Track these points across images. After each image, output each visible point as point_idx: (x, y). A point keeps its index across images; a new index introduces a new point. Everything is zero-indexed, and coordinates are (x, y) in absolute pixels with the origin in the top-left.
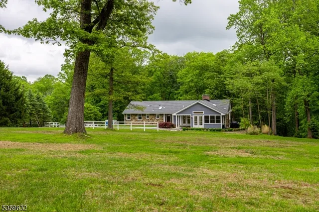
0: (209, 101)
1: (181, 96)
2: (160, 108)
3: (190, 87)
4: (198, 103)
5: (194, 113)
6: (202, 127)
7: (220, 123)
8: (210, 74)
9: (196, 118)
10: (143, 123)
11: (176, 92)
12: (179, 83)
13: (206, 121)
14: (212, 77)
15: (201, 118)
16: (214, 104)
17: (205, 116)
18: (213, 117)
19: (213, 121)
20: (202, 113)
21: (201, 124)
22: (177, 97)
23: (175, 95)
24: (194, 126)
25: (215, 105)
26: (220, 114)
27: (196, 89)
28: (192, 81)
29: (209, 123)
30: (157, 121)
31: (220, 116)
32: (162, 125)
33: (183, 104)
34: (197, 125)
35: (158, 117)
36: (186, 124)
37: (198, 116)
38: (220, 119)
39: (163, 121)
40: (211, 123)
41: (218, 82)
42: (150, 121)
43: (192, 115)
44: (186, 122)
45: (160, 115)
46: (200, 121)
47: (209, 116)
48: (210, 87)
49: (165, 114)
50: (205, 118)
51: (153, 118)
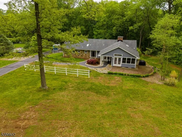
0: (122, 41)
2: (88, 45)
3: (103, 24)
4: (119, 48)
5: (115, 55)
6: (120, 65)
7: (134, 63)
8: (117, 17)
9: (116, 59)
10: (76, 71)
11: (94, 26)
13: (124, 62)
14: (118, 19)
15: (120, 59)
16: (127, 45)
17: (123, 58)
18: (129, 59)
19: (128, 62)
20: (121, 55)
21: (119, 63)
24: (114, 65)
25: (128, 46)
26: (136, 57)
27: (107, 26)
29: (125, 63)
30: (86, 55)
31: (135, 59)
32: (90, 62)
33: (104, 43)
34: (116, 64)
35: (86, 52)
36: (106, 60)
37: (118, 57)
38: (135, 61)
39: (90, 55)
40: (127, 63)
41: (122, 22)
42: (81, 54)
43: (113, 57)
44: (107, 58)
45: (88, 51)
46: (119, 61)
47: (126, 58)
48: (116, 26)
49: (91, 51)
50: (123, 59)
51: (83, 53)
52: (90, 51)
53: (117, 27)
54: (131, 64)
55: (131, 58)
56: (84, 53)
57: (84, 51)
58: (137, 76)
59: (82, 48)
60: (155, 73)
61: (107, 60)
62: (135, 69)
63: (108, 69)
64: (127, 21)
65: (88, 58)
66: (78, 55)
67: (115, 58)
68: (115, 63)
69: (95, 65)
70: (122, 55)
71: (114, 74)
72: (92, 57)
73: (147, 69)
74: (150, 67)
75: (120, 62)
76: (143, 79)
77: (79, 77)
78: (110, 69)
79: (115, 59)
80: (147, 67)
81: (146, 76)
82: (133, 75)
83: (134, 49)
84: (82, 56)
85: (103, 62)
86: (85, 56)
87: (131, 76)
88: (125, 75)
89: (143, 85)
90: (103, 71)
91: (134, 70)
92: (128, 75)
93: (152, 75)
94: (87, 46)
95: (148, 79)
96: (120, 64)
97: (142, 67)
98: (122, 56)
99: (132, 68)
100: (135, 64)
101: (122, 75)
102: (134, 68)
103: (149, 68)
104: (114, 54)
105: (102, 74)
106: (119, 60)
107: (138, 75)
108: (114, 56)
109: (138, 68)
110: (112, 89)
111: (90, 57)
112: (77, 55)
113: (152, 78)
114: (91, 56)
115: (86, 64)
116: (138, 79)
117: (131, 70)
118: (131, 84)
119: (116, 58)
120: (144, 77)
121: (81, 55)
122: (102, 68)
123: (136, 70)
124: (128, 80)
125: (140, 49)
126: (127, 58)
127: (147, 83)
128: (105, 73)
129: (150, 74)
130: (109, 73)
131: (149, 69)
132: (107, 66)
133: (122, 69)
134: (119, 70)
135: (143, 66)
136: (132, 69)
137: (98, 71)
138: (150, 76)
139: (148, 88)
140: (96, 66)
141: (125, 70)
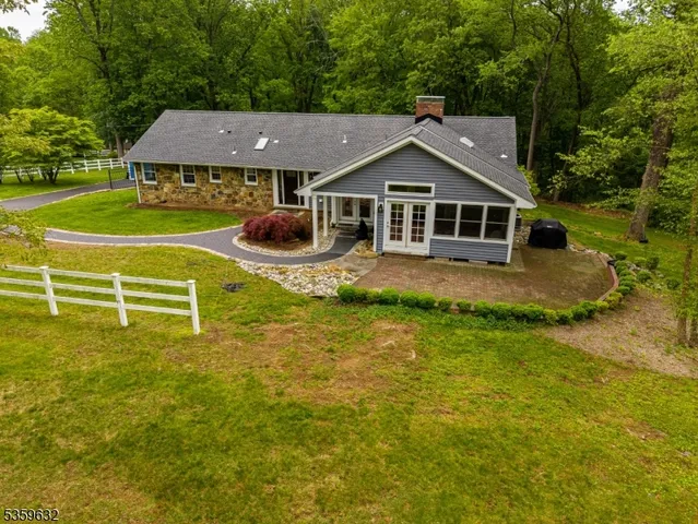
0: (439, 121)
1: (339, 87)
2: (262, 143)
3: (364, 63)
4: (412, 146)
5: (392, 188)
6: (422, 249)
7: (504, 236)
8: (423, 25)
9: (397, 212)
12: (336, 50)
13: (443, 227)
15: (419, 213)
16: (464, 140)
17: (438, 206)
18: (472, 213)
19: (470, 229)
20: (428, 190)
21: (417, 236)
22: (329, 91)
23: (325, 82)
24: (390, 246)
25: (471, 144)
26: (513, 201)
27: (378, 69)
28: (369, 45)
29: (452, 234)
30: (251, 195)
31: (508, 209)
32: (258, 228)
33: (345, 132)
34: (400, 238)
35: (252, 179)
36: (353, 218)
37: (409, 202)
38: (507, 220)
39: (271, 196)
40: (461, 234)
41: (445, 49)
42: (226, 191)
43: (381, 199)
44: (356, 210)
45: (261, 171)
46: (414, 223)
47: (455, 205)
48: (419, 65)
49: (279, 171)
50: (438, 214)
51: (235, 182)
52: (270, 171)
53: (424, 71)
54: (482, 239)
55: (486, 205)
56: (242, 184)
57: (239, 171)
58: (521, 317)
59: (233, 157)
60: (629, 293)
61: (354, 220)
62: (505, 269)
63: (350, 271)
64: (471, 47)
65: (265, 210)
66: (213, 196)
67: (394, 207)
68: (396, 235)
69: (286, 249)
70: (433, 185)
71: (372, 303)
72: (283, 205)
73: (575, 268)
74: (590, 255)
75: (422, 232)
76: (560, 335)
77: (132, 325)
78: (363, 272)
79: (393, 215)
80: (574, 259)
81: (578, 317)
82: (492, 312)
83: (503, 160)
84: (235, 201)
85: (336, 233)
86: (249, 199)
87: (484, 315)
88: (445, 308)
89: (568, 389)
90: (315, 284)
91: (505, 274)
92: (464, 310)
93: (616, 309)
94: (257, 147)
95: (595, 340)
96: (421, 240)
97: (550, 255)
98: (432, 194)
99: (490, 263)
100: (510, 240)
101: (426, 306)
102: (502, 264)
103: (590, 259)
104: (387, 183)
105: (302, 302)
106: (415, 216)
107: (526, 308)
108: (387, 192)
109: (527, 261)
110: (326, 441)
111: (276, 203)
112: (209, 197)
113: (617, 328)
114: (281, 202)
115: (235, 241)
116: (524, 336)
117: (484, 273)
118: (480, 385)
119: (401, 207)
120: (563, 321)
121: (229, 196)
122: (319, 266)
123: (515, 275)
124: (460, 350)
125: (530, 173)
126: (460, 203)
127: (592, 369)
128: (321, 298)
129: (600, 302)
130: (349, 299)
131: (589, 271)
132: (353, 251)
133: (436, 268)
134: (411, 277)
135: (552, 251)
136: (492, 267)
137: (287, 286)
138: (602, 311)
139: (603, 417)
140: (286, 254)
141: (451, 278)
